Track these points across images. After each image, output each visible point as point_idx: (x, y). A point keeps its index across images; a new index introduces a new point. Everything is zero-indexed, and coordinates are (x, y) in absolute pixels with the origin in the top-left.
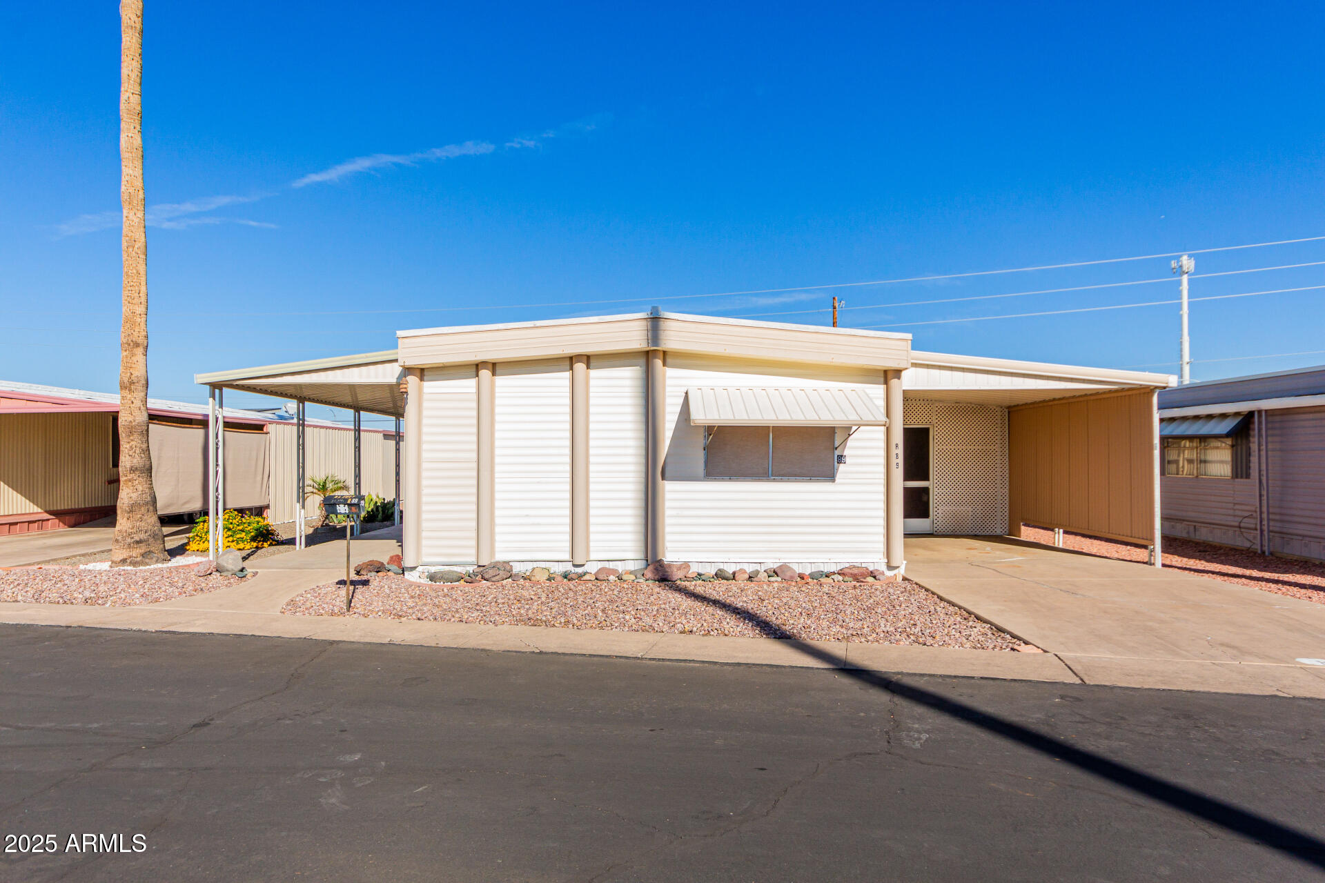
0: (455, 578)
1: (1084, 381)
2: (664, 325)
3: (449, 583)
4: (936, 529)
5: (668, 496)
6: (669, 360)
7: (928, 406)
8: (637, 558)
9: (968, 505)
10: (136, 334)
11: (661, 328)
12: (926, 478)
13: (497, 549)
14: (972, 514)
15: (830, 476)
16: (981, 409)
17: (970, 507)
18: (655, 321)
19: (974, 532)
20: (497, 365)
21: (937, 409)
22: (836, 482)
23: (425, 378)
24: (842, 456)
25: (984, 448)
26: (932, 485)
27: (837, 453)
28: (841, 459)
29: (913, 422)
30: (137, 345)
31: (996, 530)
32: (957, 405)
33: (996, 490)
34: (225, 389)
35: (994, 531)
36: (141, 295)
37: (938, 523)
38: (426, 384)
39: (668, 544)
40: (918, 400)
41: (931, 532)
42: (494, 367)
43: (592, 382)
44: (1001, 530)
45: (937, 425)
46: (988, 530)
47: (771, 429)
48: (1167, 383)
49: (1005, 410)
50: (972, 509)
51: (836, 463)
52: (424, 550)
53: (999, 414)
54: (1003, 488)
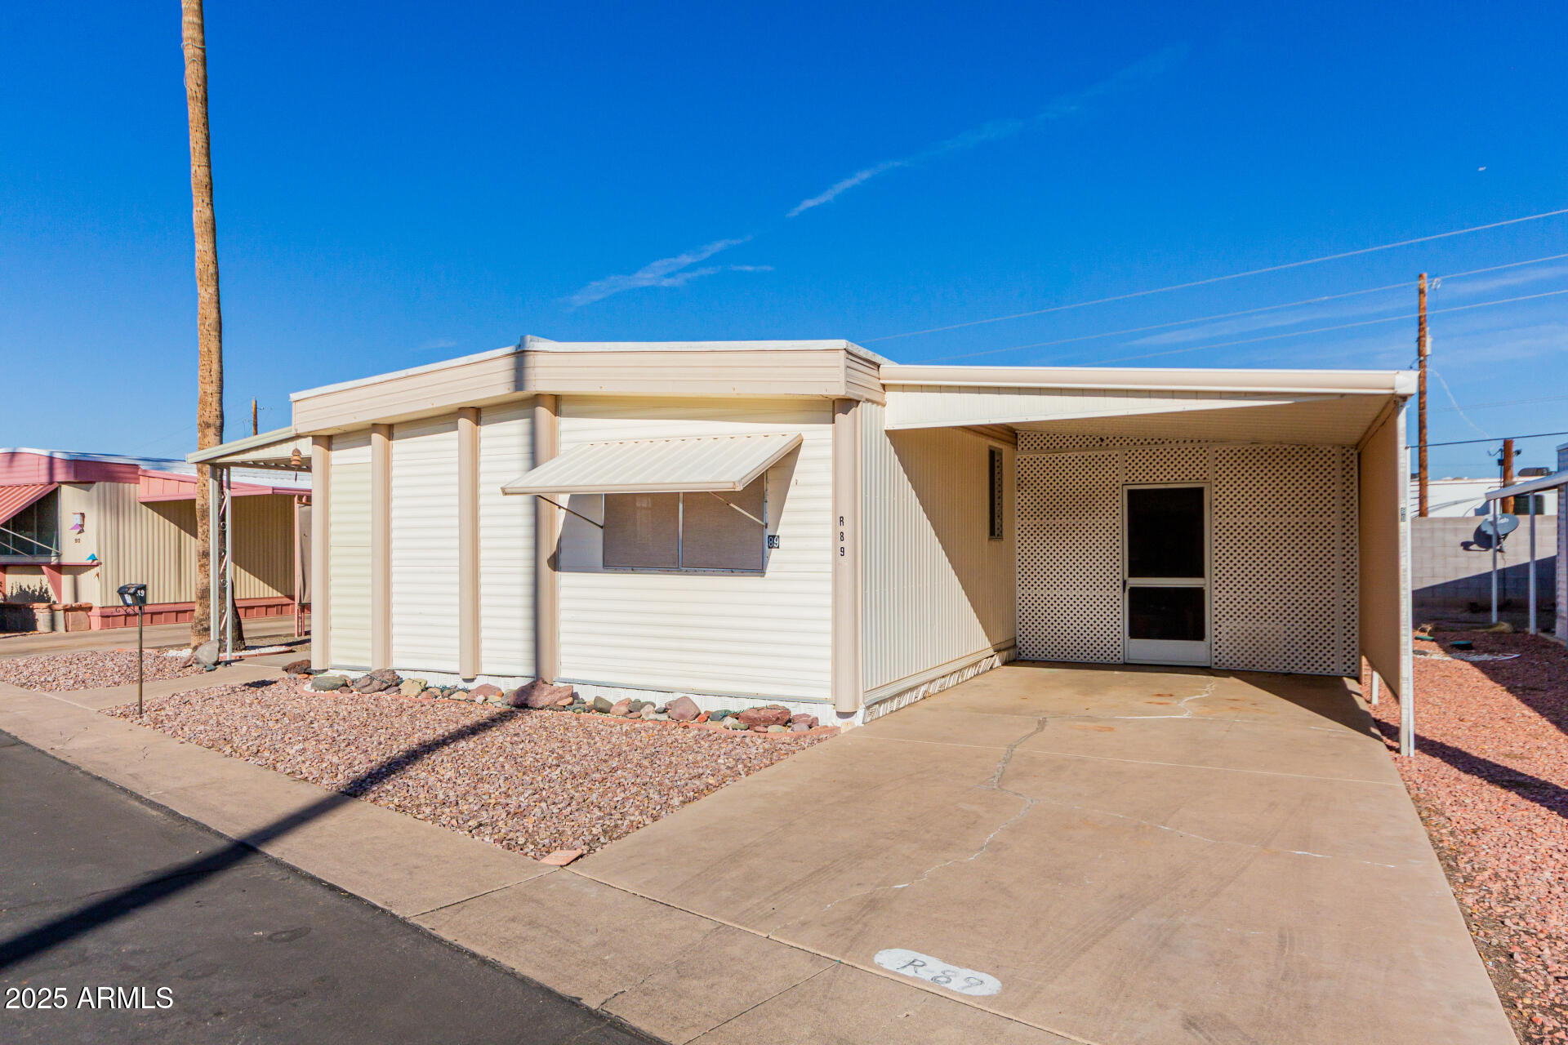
0: (328, 685)
1: (1221, 395)
2: (531, 360)
3: (322, 692)
4: (1216, 660)
5: (563, 593)
6: (564, 408)
7: (1201, 451)
8: (526, 675)
9: (1277, 621)
10: (207, 414)
11: (528, 365)
12: (1201, 574)
13: (394, 655)
14: (1285, 636)
15: (758, 568)
16: (1301, 453)
17: (1281, 625)
18: (520, 355)
19: (1289, 667)
20: (395, 426)
21: (1217, 455)
22: (766, 576)
23: (333, 447)
24: (774, 537)
25: (1309, 520)
26: (1208, 583)
27: (769, 532)
28: (773, 540)
29: (1172, 479)
30: (208, 426)
31: (1332, 666)
32: (1254, 447)
33: (1333, 595)
34: (232, 468)
35: (1329, 669)
36: (212, 373)
37: (1220, 650)
38: (334, 454)
39: (563, 659)
40: (1174, 442)
41: (1208, 664)
42: (389, 430)
43: (483, 443)
44: (1345, 667)
45: (1217, 483)
46: (1316, 665)
47: (681, 496)
48: (1393, 388)
49: (1352, 451)
50: (1285, 628)
51: (767, 547)
52: (333, 652)
53: (1338, 459)
54: (1349, 591)
